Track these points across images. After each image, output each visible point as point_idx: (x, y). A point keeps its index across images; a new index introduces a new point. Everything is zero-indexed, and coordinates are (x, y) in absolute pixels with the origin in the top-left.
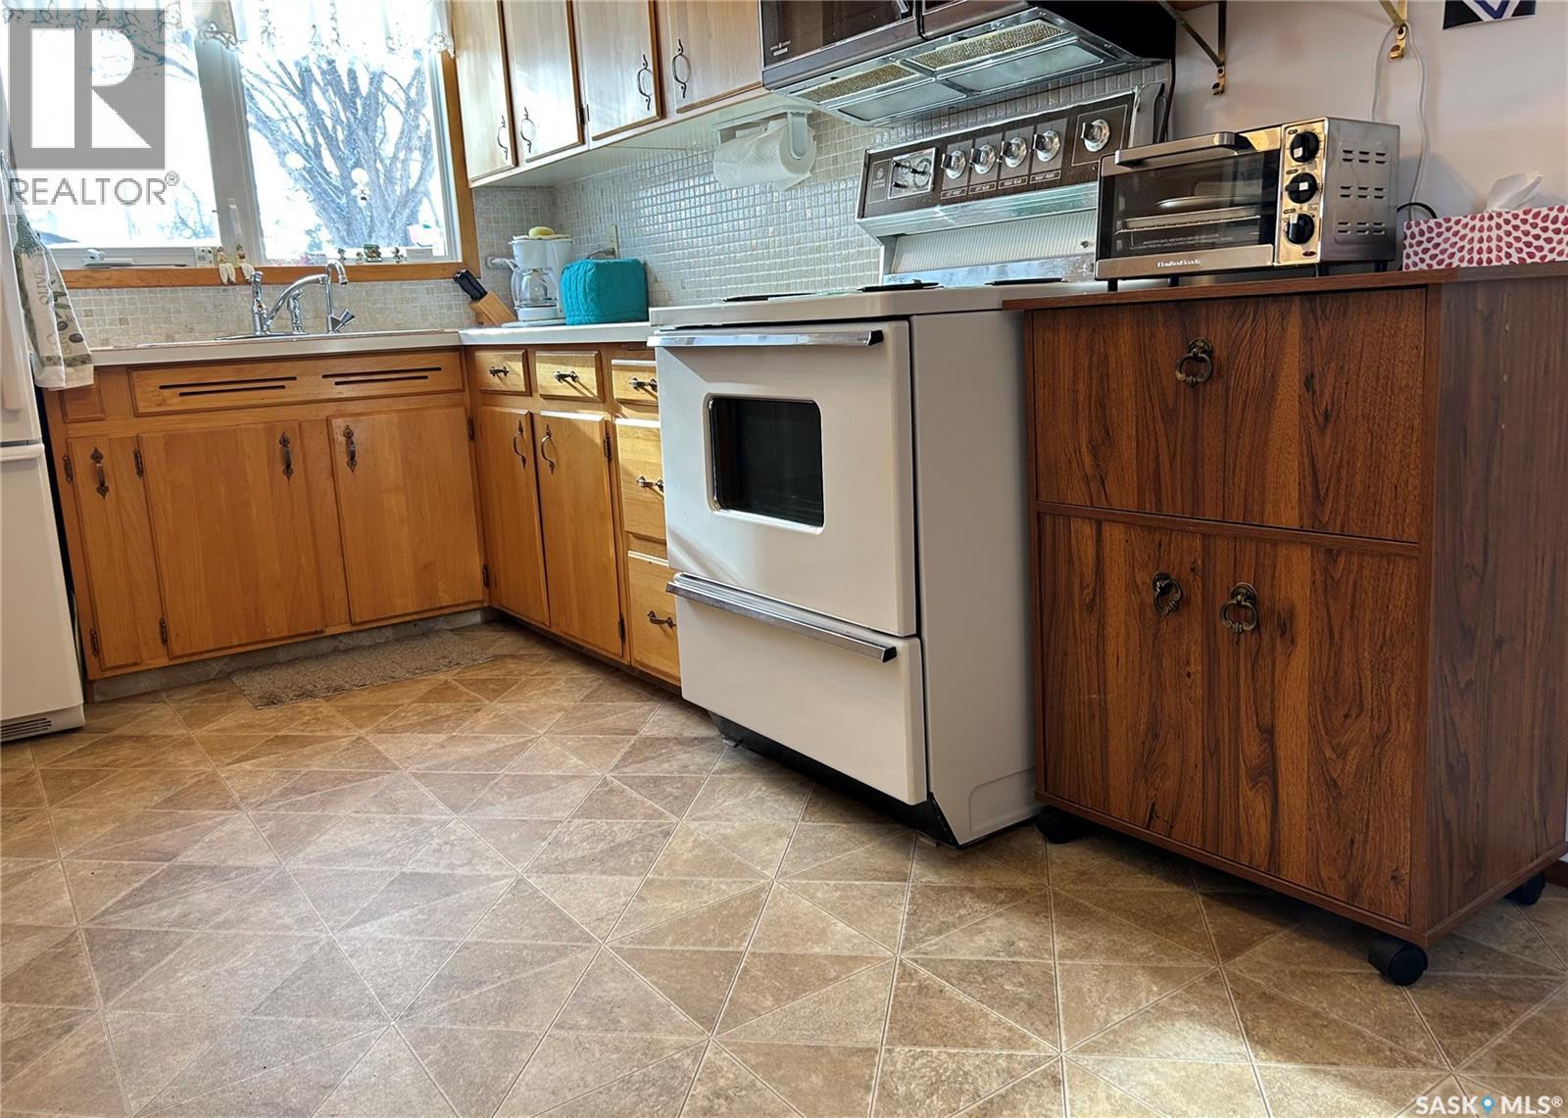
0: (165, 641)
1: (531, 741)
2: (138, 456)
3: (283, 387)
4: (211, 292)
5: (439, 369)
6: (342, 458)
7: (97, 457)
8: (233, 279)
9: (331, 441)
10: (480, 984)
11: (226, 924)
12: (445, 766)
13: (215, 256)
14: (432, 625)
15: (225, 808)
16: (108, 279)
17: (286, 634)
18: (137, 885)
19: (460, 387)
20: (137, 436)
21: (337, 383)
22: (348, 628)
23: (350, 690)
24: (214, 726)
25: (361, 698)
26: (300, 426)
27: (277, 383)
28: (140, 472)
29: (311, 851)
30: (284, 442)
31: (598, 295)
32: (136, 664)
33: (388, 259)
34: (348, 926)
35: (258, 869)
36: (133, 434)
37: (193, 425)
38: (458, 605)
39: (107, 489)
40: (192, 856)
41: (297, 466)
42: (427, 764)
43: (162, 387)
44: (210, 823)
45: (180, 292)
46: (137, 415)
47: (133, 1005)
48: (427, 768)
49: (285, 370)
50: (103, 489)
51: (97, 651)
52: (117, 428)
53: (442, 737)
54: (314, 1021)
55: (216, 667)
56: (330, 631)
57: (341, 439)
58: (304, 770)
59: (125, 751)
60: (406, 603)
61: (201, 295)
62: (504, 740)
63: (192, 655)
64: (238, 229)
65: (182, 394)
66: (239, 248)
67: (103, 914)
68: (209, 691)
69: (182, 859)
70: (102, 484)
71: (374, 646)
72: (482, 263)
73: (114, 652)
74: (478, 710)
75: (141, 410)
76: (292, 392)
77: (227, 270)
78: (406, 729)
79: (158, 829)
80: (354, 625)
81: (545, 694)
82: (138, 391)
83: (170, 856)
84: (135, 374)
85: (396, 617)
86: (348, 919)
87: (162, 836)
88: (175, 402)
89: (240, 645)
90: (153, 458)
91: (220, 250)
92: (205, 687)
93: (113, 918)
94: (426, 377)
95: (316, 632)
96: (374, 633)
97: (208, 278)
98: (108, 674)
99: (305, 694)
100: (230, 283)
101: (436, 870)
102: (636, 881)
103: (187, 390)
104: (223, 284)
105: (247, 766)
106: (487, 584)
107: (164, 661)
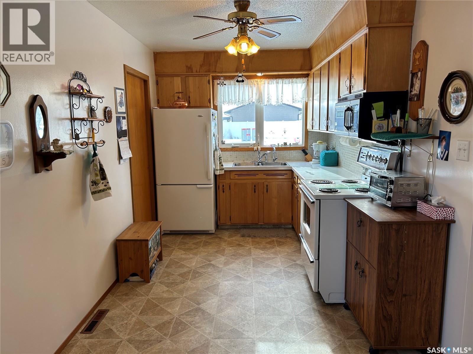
0: (230, 220)
1: (276, 257)
2: (230, 186)
3: (256, 176)
4: (252, 152)
5: (287, 174)
6: (265, 190)
7: (223, 186)
8: (256, 150)
9: (264, 187)
10: (232, 296)
11: (210, 275)
12: (259, 258)
13: (254, 145)
14: (281, 226)
15: (222, 255)
16: (235, 150)
17: (251, 223)
18: (203, 265)
19: (291, 178)
20: (230, 183)
21: (266, 176)
22: (263, 224)
23: (257, 237)
24: (232, 239)
25: (258, 240)
26: (258, 183)
27: (255, 175)
28: (230, 189)
29: (228, 267)
30: (255, 186)
31: (325, 160)
32: (225, 223)
33: (288, 145)
34: (224, 281)
35: (219, 267)
36: (229, 182)
37: (239, 182)
38: (286, 223)
39: (224, 192)
40: (212, 262)
41: (257, 191)
42: (256, 257)
43: (235, 174)
44: (219, 257)
45: (247, 152)
46: (231, 179)
47: (192, 282)
48: (256, 258)
49: (256, 173)
50: (223, 192)
51: (219, 220)
52: (227, 181)
53: (263, 252)
54: (210, 293)
55: (239, 226)
56: (259, 224)
57: (266, 187)
58: (238, 252)
59: (217, 240)
60: (275, 221)
61: (251, 153)
62: (272, 256)
63: (234, 223)
64: (259, 140)
65: (238, 176)
66: (258, 143)
67: (197, 268)
68: (236, 231)
69: (211, 262)
70: (223, 191)
71: (269, 228)
72: (309, 147)
73: (222, 221)
74: (273, 248)
75: (231, 178)
76: (257, 177)
77: (255, 148)
78: (259, 248)
79: (212, 256)
80: (264, 223)
81: (288, 248)
82: (231, 175)
83: (210, 261)
84: (231, 172)
85: (272, 223)
86: (224, 280)
87: (211, 257)
88: (237, 177)
89: (243, 223)
90: (232, 187)
91: (255, 144)
92: (236, 230)
93: (198, 269)
94: (284, 176)
95: (257, 223)
96: (269, 226)
97: (252, 150)
98: (221, 224)
99: (249, 236)
100: (255, 150)
101: (242, 277)
102: (268, 289)
103: (239, 175)
104: (254, 151)
105: (231, 248)
106: (292, 219)
107: (230, 224)
